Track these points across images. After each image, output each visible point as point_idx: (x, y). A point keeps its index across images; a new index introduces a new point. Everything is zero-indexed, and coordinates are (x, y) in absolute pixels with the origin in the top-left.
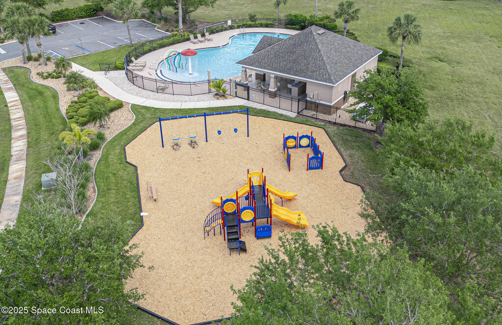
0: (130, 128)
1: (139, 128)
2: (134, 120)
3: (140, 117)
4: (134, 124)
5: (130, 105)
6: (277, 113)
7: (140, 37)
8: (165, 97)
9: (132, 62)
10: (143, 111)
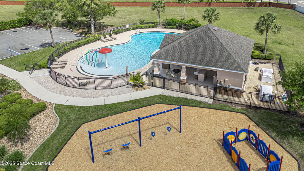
0: (54, 136)
1: (63, 134)
2: (58, 125)
3: (64, 119)
4: (58, 130)
5: (54, 105)
6: (195, 100)
7: (61, 40)
8: (87, 93)
9: (55, 61)
10: (67, 111)
